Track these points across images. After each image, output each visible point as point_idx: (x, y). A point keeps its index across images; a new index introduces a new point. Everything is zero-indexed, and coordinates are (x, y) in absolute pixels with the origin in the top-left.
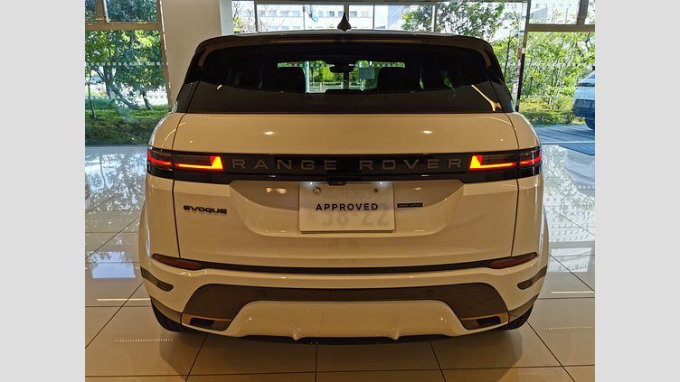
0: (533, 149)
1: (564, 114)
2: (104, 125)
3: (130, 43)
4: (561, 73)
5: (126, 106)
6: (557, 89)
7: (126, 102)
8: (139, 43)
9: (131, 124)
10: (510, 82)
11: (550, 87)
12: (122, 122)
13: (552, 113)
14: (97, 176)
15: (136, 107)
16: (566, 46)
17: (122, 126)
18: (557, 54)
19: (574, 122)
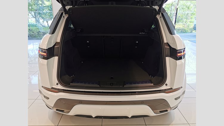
0: (182, 49)
1: (190, 29)
2: (34, 33)
3: (42, 4)
4: (189, 15)
5: (41, 26)
6: (188, 20)
7: (41, 25)
8: (45, 4)
9: (43, 33)
10: (172, 18)
11: (186, 20)
12: (39, 32)
13: (186, 29)
14: (32, 50)
15: (44, 26)
16: (192, 5)
17: (40, 33)
18: (188, 8)
19: (193, 32)
